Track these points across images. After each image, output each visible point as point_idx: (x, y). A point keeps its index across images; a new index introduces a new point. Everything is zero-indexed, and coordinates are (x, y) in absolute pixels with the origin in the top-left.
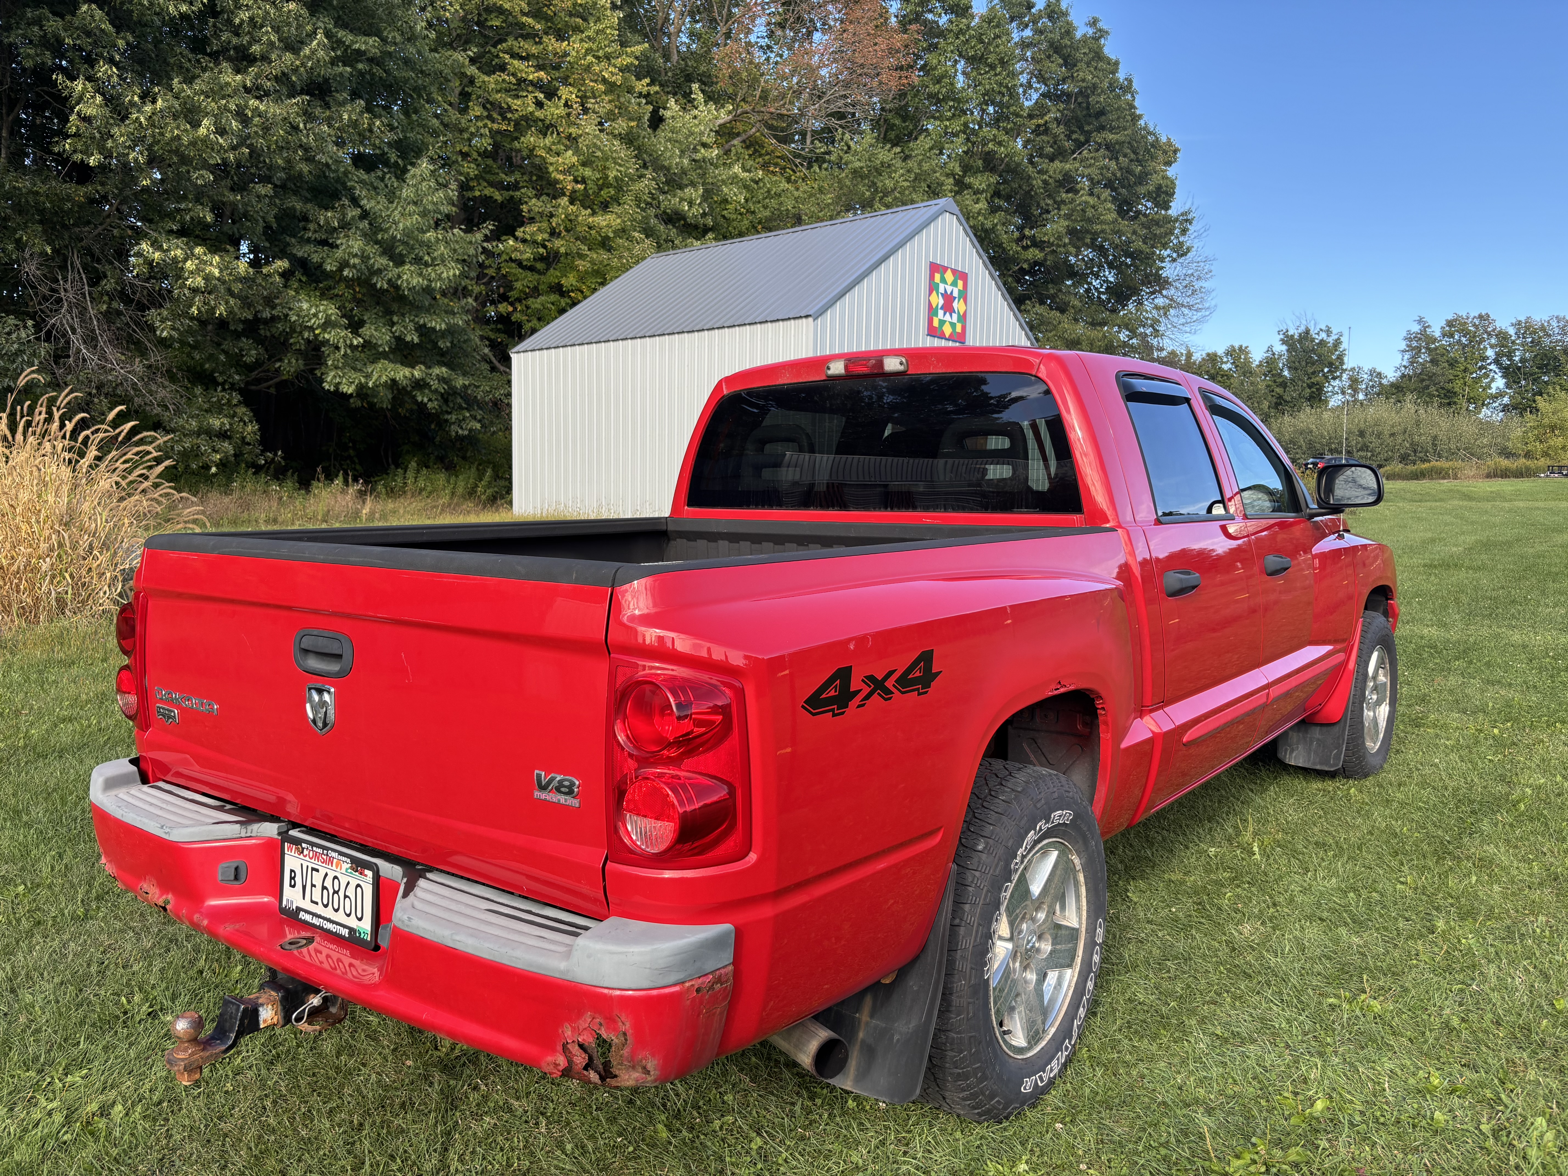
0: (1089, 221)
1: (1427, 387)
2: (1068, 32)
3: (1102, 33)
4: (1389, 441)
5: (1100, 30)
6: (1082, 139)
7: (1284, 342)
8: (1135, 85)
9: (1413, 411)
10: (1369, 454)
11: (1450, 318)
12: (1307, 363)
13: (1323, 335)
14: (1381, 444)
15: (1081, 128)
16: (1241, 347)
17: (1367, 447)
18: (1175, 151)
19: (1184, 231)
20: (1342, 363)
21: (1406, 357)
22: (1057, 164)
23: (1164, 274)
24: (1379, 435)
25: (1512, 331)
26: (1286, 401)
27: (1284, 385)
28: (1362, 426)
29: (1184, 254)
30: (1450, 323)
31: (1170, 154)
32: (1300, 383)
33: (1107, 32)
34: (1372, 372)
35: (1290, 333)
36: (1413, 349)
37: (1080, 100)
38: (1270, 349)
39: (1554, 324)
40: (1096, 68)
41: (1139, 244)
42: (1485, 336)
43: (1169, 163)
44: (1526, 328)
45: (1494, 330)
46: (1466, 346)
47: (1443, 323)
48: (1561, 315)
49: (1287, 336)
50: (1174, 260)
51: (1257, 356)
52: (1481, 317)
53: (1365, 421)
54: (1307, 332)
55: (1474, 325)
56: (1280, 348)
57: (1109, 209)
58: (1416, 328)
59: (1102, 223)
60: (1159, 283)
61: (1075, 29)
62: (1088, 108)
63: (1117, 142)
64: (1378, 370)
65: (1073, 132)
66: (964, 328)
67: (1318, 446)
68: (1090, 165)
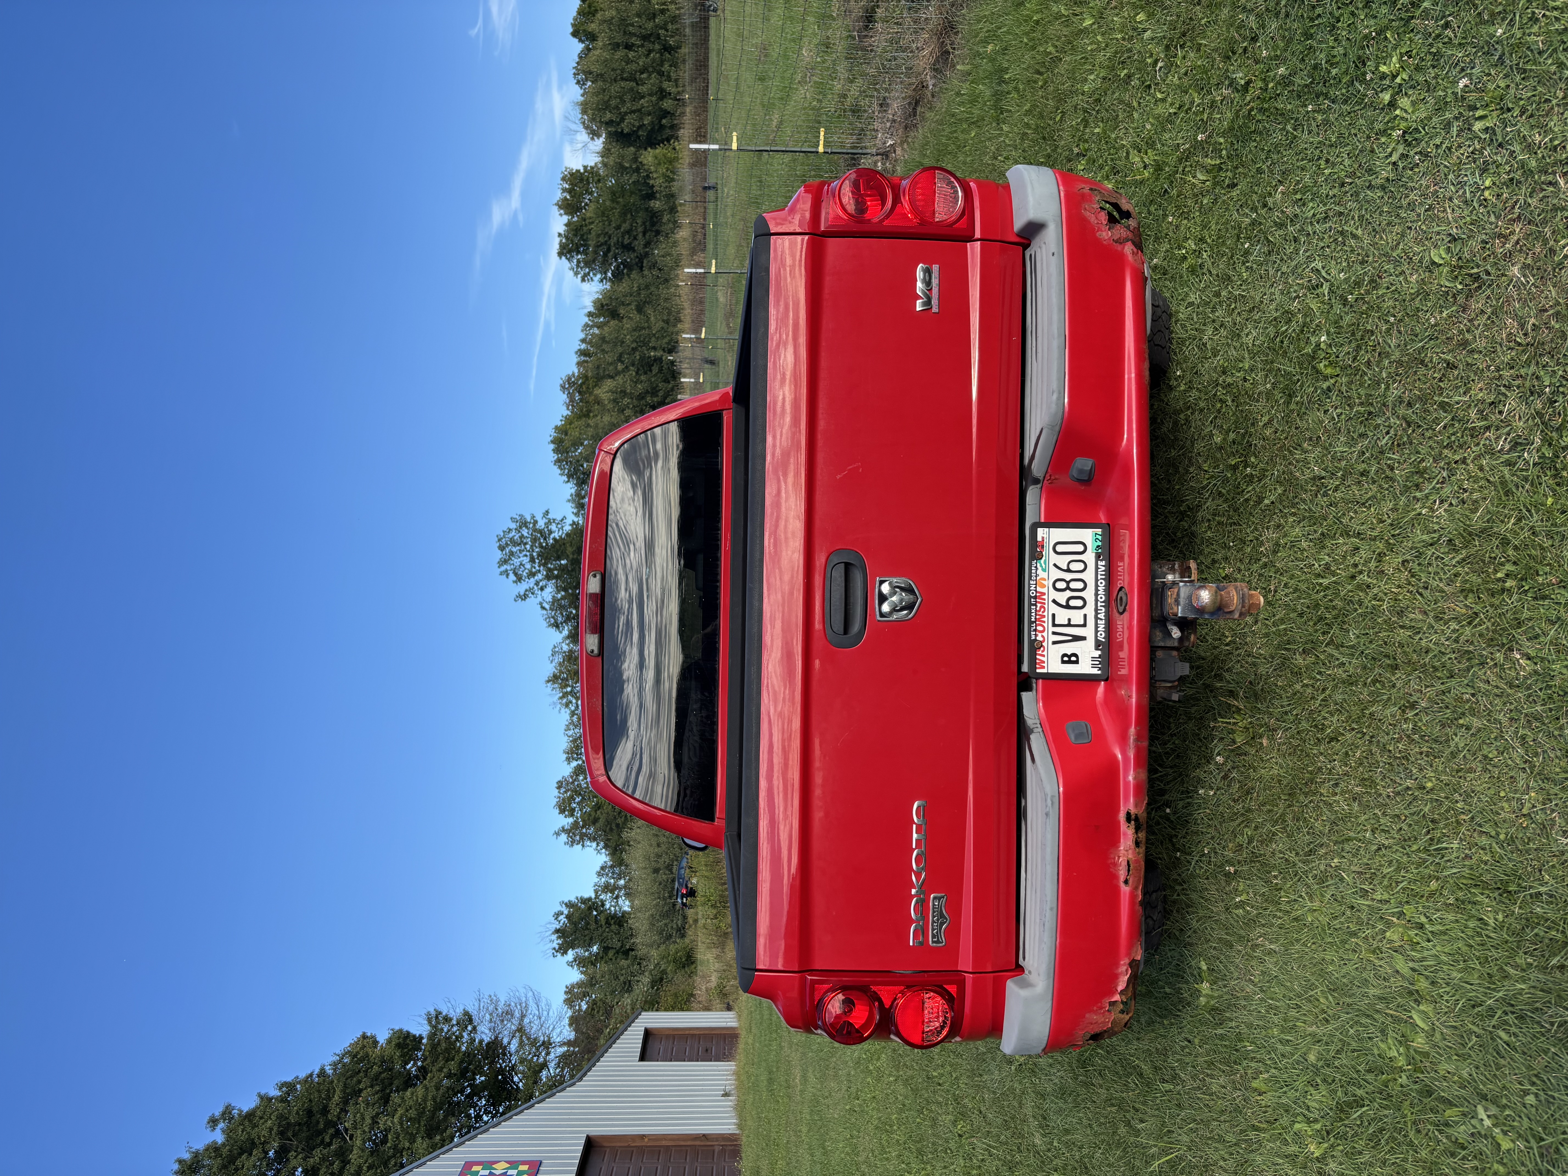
0: (421, 1114)
1: (618, 825)
2: (214, 1149)
3: (227, 1114)
4: (663, 847)
5: (224, 1113)
6: (332, 1131)
7: (565, 953)
8: (289, 1079)
9: (638, 831)
10: (675, 863)
11: (558, 811)
12: (587, 929)
13: (562, 918)
14: (667, 854)
15: (320, 1133)
16: (566, 993)
17: (668, 865)
18: (364, 1037)
19: (447, 1019)
20: (590, 899)
21: (588, 843)
22: (353, 1157)
23: (487, 1039)
24: (659, 856)
25: (574, 764)
26: (622, 947)
27: (606, 949)
28: (649, 871)
29: (471, 1020)
30: (562, 811)
31: (368, 1040)
32: (605, 934)
33: (227, 1107)
34: (599, 874)
35: (557, 947)
36: (582, 839)
37: (290, 1134)
38: (570, 964)
39: (570, 733)
40: (261, 1118)
41: (453, 1066)
42: (576, 783)
43: (376, 1042)
44: (572, 754)
45: (572, 777)
46: (583, 798)
47: (562, 816)
48: (564, 727)
49: (560, 948)
50: (474, 1028)
51: (575, 976)
52: (559, 788)
53: (645, 868)
54: (557, 931)
55: (566, 792)
56: (571, 955)
57: (412, 1094)
58: (564, 837)
59: (425, 1100)
60: (495, 1049)
61: (215, 1142)
62: (300, 1124)
63: (343, 1091)
64: (598, 869)
65: (322, 1141)
66: (524, 1163)
67: (666, 908)
68: (362, 1116)
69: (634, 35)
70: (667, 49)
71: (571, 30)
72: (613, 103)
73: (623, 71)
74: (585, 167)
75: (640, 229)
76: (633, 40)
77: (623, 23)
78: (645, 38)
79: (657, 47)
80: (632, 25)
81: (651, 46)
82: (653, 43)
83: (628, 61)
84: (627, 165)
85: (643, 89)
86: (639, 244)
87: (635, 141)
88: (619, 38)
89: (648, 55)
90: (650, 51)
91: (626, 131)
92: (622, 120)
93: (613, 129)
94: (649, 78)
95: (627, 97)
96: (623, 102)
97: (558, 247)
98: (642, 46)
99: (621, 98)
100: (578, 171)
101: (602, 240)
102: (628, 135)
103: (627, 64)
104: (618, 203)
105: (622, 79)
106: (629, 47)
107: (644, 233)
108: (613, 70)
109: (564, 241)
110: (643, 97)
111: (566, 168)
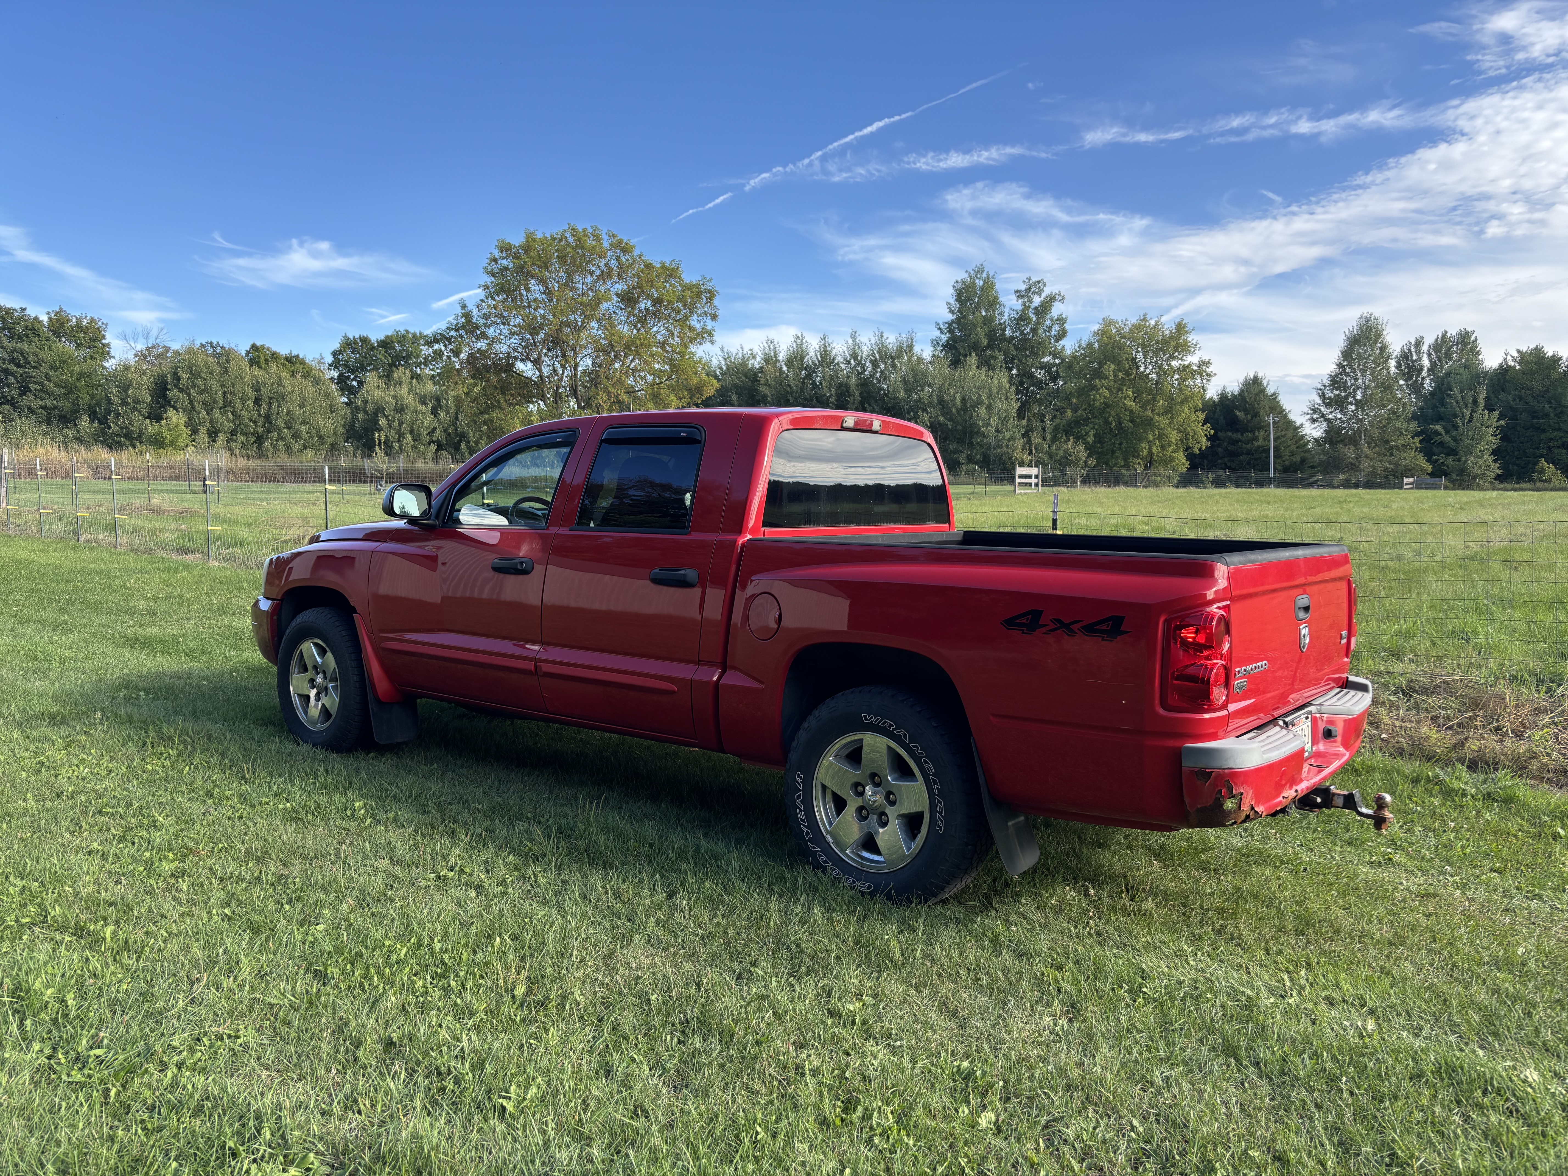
69: (270, 408)
70: (260, 440)
71: (258, 344)
72: (199, 382)
73: (233, 394)
74: (108, 345)
75: (48, 403)
76: (265, 406)
77: (282, 398)
78: (268, 418)
79: (260, 430)
80: (279, 406)
81: (260, 423)
82: (263, 426)
83: (243, 400)
84: (130, 393)
85: (217, 414)
86: (29, 400)
87: (158, 403)
88: (265, 392)
89: (251, 420)
90: (255, 422)
91: (170, 394)
92: (181, 390)
93: (169, 380)
94: (228, 420)
95: (206, 397)
96: (201, 393)
97: (8, 306)
98: (260, 415)
99: (205, 390)
100: (104, 337)
101: (31, 358)
102: (165, 396)
103: (241, 399)
104: (78, 380)
105: (225, 393)
106: (257, 401)
107: (44, 408)
108: (233, 385)
109: (16, 314)
110: (208, 414)
111: (106, 325)
